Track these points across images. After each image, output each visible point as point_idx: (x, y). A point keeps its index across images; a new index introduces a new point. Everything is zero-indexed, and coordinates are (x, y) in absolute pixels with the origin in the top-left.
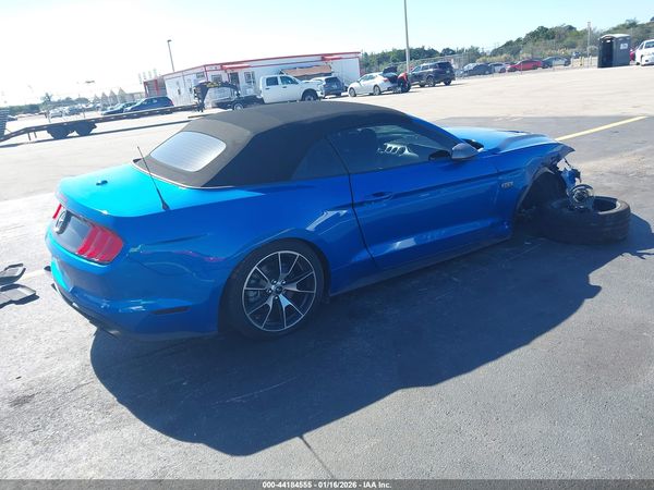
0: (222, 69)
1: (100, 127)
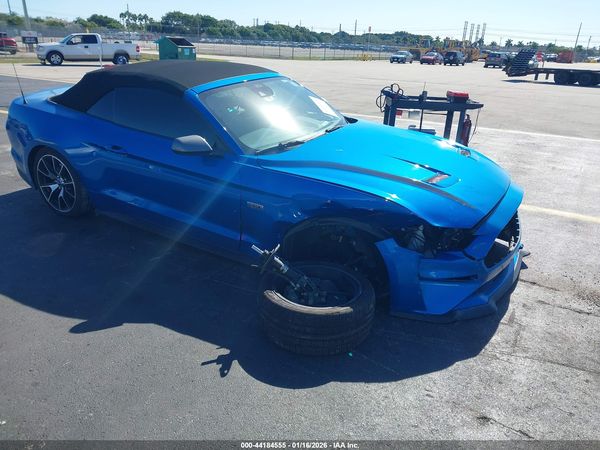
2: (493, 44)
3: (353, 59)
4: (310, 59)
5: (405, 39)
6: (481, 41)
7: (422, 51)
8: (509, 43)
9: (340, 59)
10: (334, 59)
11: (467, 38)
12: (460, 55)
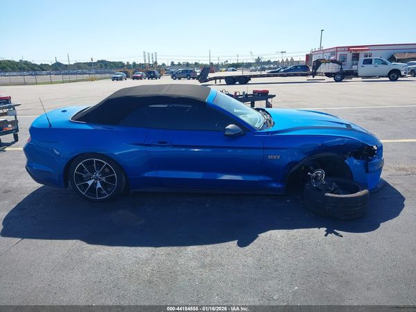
0: (349, 50)
1: (253, 80)
2: (163, 64)
3: (83, 80)
4: (51, 83)
5: (106, 65)
6: (156, 63)
7: (131, 72)
8: (172, 63)
9: (74, 81)
10: (70, 82)
11: (147, 62)
12: (157, 73)
